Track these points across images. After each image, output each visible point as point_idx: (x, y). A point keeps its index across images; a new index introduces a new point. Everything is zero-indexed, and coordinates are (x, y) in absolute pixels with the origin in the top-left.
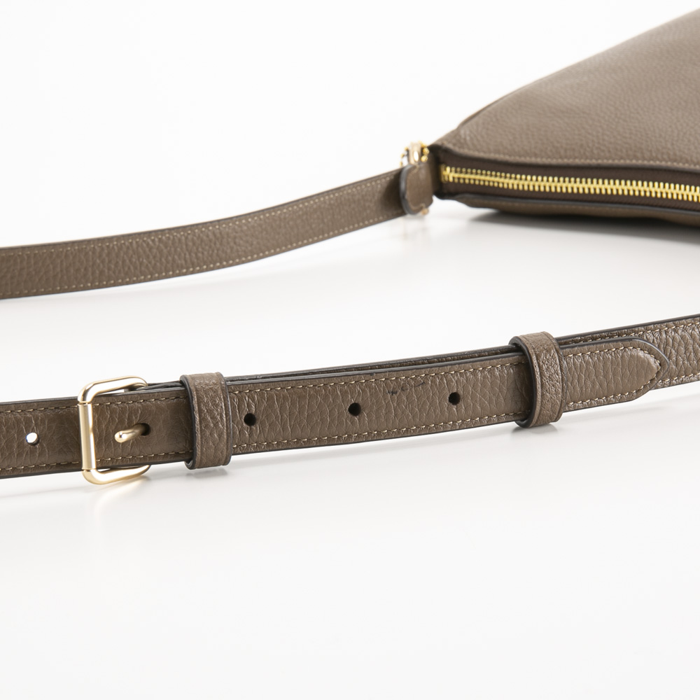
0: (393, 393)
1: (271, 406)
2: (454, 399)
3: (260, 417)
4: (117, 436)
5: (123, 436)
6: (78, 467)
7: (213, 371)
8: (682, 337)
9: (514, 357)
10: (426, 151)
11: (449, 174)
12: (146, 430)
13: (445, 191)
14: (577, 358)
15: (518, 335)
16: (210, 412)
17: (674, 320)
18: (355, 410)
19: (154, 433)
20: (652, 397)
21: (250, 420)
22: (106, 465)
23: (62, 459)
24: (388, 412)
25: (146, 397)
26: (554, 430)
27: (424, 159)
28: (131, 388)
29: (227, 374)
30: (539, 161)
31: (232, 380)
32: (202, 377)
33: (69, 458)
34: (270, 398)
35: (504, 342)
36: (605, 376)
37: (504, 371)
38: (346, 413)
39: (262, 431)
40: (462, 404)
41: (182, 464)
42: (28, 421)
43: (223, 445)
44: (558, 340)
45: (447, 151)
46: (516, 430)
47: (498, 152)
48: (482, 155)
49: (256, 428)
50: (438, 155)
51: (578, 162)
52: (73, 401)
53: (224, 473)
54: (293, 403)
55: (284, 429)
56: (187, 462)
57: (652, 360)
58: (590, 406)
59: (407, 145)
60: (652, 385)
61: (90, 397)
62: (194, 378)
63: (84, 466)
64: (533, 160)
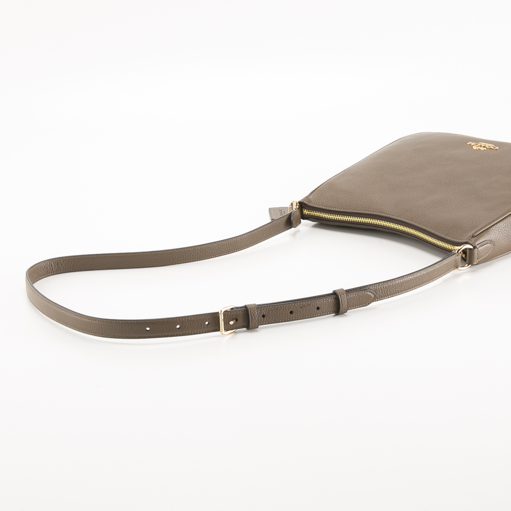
0: (302, 308)
1: (269, 312)
2: (318, 308)
3: (266, 315)
4: (230, 323)
5: (231, 323)
6: (219, 330)
7: (253, 303)
8: (381, 288)
9: (334, 296)
10: (298, 204)
11: (306, 212)
12: (237, 320)
13: (304, 217)
14: (352, 295)
15: (335, 290)
16: (253, 315)
17: (378, 283)
18: (291, 312)
19: (238, 321)
20: (373, 304)
21: (264, 316)
22: (226, 330)
23: (215, 329)
24: (300, 313)
25: (236, 311)
26: (345, 315)
27: (298, 207)
28: (232, 309)
29: (257, 303)
30: (336, 209)
31: (258, 305)
32: (251, 305)
33: (217, 328)
34: (269, 310)
35: (331, 292)
36: (359, 300)
37: (331, 300)
38: (289, 313)
39: (267, 319)
40: (320, 310)
41: (245, 329)
42: (206, 319)
43: (257, 324)
44: (346, 290)
45: (305, 204)
46: (334, 316)
47: (322, 205)
48: (317, 206)
49: (265, 318)
50: (302, 205)
51: (349, 211)
52: (218, 313)
53: (257, 331)
54: (275, 311)
55: (272, 318)
56: (247, 328)
57: (372, 295)
58: (355, 308)
59: (292, 202)
60: (372, 301)
61: (222, 312)
62: (248, 305)
63: (221, 330)
64: (334, 209)
